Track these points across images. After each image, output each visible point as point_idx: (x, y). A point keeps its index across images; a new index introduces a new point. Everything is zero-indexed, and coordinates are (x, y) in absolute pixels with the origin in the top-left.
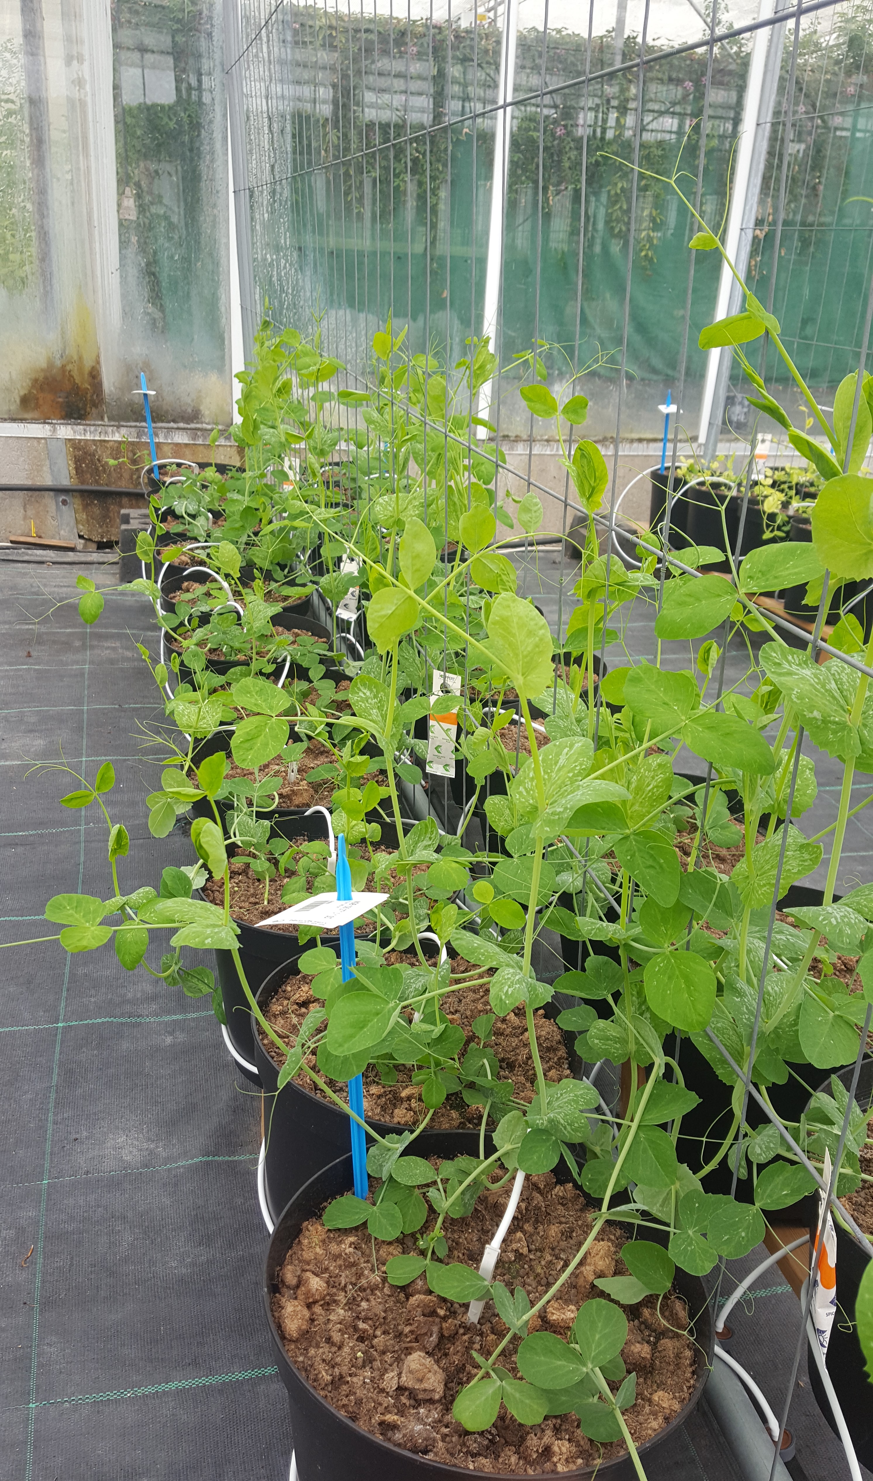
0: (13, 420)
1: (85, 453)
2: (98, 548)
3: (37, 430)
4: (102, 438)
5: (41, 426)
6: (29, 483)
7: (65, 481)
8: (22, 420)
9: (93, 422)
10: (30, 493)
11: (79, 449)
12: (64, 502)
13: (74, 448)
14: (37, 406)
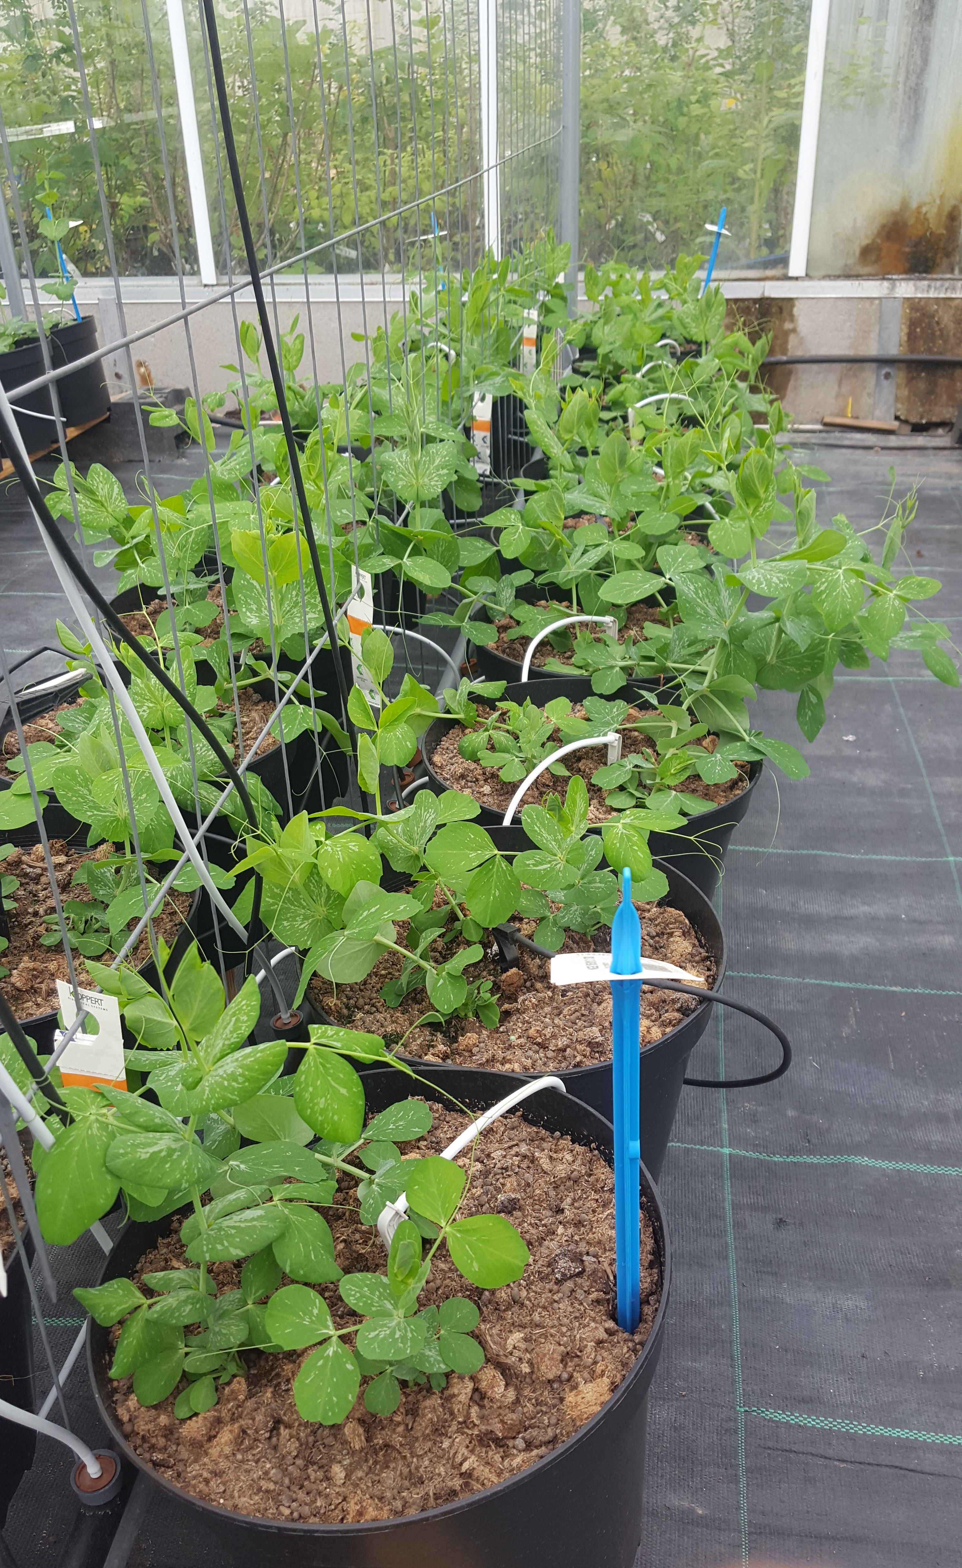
0: (848, 277)
1: (924, 315)
2: (912, 431)
3: (874, 288)
4: (949, 295)
5: (878, 283)
6: (850, 353)
7: (894, 350)
8: (857, 277)
9: (941, 276)
10: (849, 365)
11: (917, 310)
12: (887, 376)
13: (912, 309)
14: (878, 259)
